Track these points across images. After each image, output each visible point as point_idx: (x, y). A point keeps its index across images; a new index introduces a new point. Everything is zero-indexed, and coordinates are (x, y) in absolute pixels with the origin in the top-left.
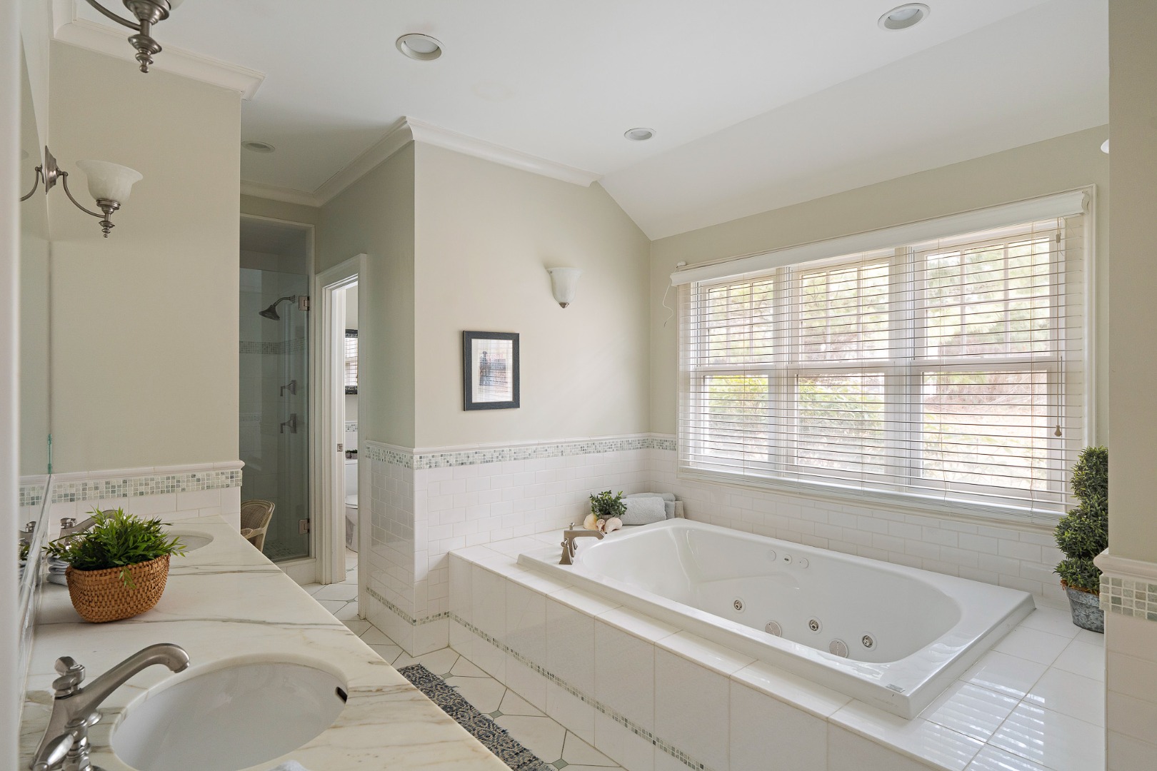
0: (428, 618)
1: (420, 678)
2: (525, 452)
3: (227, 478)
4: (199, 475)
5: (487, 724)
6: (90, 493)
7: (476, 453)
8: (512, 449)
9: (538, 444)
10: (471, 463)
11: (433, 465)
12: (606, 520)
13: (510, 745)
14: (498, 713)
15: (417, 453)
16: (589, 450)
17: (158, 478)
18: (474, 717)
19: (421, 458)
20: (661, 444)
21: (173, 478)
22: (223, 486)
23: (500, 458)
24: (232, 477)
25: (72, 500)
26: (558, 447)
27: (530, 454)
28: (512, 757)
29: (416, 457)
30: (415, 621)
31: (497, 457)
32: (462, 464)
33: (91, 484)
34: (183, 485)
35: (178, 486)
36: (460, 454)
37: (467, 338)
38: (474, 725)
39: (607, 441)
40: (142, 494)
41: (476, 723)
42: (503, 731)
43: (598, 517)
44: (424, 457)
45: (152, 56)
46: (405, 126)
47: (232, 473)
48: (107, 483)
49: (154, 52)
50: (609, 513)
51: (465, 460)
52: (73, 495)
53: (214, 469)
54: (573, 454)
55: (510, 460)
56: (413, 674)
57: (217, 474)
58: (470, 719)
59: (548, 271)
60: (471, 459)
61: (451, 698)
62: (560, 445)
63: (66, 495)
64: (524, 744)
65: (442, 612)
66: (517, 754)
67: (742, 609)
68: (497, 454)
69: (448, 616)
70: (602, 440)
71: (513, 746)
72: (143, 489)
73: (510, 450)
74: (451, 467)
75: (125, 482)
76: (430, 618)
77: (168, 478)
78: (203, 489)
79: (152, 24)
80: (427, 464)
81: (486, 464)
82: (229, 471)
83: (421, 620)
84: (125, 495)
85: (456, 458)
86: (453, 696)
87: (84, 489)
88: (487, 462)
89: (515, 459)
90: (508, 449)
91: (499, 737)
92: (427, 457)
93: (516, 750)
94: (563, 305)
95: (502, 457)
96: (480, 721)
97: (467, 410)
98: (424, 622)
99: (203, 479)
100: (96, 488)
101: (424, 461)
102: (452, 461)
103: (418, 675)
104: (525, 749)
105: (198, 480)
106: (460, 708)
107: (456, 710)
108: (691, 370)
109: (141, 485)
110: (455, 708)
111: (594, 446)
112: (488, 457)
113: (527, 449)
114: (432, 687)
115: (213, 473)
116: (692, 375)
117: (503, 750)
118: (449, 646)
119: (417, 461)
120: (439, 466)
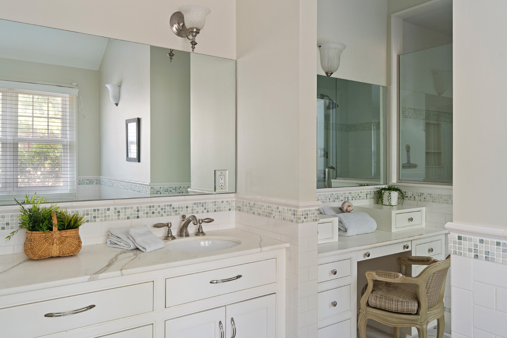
6: (245, 208)
11: (482, 255)
15: (455, 230)
17: (265, 205)
19: (460, 238)
21: (270, 207)
25: (240, 211)
33: (245, 202)
44: (465, 239)
48: (249, 204)
52: (240, 208)
57: (288, 210)
72: (260, 211)
80: (471, 250)
87: (243, 205)
92: (470, 240)
101: (466, 244)
115: (286, 208)
119: (455, 243)
120: (493, 260)
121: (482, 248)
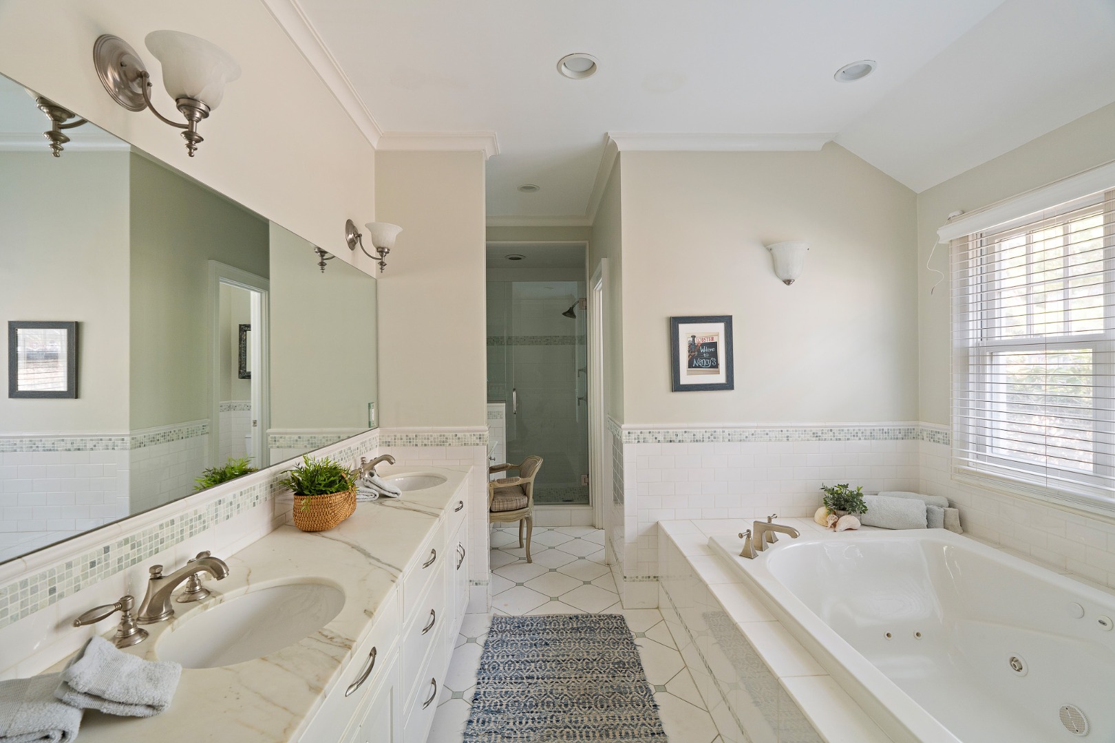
0: (637, 577)
1: (616, 628)
2: (741, 434)
3: (477, 438)
4: (459, 435)
5: (645, 692)
6: (399, 442)
7: (685, 432)
8: (726, 431)
9: (757, 427)
10: (680, 441)
11: (641, 440)
12: (839, 517)
13: (652, 722)
14: (662, 688)
15: (626, 429)
16: (825, 436)
17: (435, 435)
18: (638, 681)
19: (629, 433)
20: (932, 436)
21: (444, 436)
22: (474, 444)
23: (712, 438)
24: (480, 438)
25: (389, 446)
26: (782, 431)
27: (747, 437)
28: (646, 736)
29: (625, 433)
30: (625, 577)
31: (709, 438)
32: (671, 441)
33: (398, 436)
34: (450, 441)
35: (446, 442)
36: (668, 432)
37: (675, 323)
38: (633, 689)
39: (851, 429)
40: (425, 445)
41: (636, 687)
42: (655, 706)
43: (831, 511)
44: (632, 433)
45: (196, 144)
46: (610, 141)
47: (480, 435)
48: (407, 436)
49: (198, 141)
50: (844, 509)
51: (674, 438)
52: (389, 442)
53: (468, 431)
54: (802, 440)
55: (723, 441)
56: (612, 623)
57: (471, 435)
58: (633, 681)
59: (767, 249)
60: (680, 438)
61: (629, 655)
62: (784, 430)
63: (386, 442)
64: (666, 728)
65: (652, 575)
66: (653, 734)
67: (1022, 671)
68: (708, 435)
69: (658, 580)
70: (844, 426)
71: (655, 724)
72: (426, 442)
73: (723, 432)
74: (659, 444)
75: (416, 436)
76: (640, 578)
77: (441, 436)
78: (462, 445)
79: (197, 122)
80: (635, 439)
81: (696, 443)
82: (478, 433)
83: (631, 578)
84: (416, 445)
85: (665, 435)
86: (632, 654)
87: (395, 439)
88: (697, 441)
89: (729, 440)
90: (721, 430)
91: (647, 709)
92: (635, 433)
93: (654, 730)
94: (788, 282)
95: (715, 438)
96: (640, 687)
97: (675, 391)
98: (634, 581)
99: (462, 438)
100: (401, 439)
101: (633, 436)
102: (660, 437)
103: (615, 625)
104: (663, 733)
105: (459, 438)
106: (632, 667)
107: (628, 668)
108: (971, 345)
109: (425, 439)
110: (627, 666)
111: (831, 434)
112: (697, 438)
113: (743, 432)
114: (620, 639)
115: (468, 434)
116: (971, 352)
117: (643, 724)
118: (658, 608)
119: (626, 436)
120: (647, 442)
121: (641, 437)
